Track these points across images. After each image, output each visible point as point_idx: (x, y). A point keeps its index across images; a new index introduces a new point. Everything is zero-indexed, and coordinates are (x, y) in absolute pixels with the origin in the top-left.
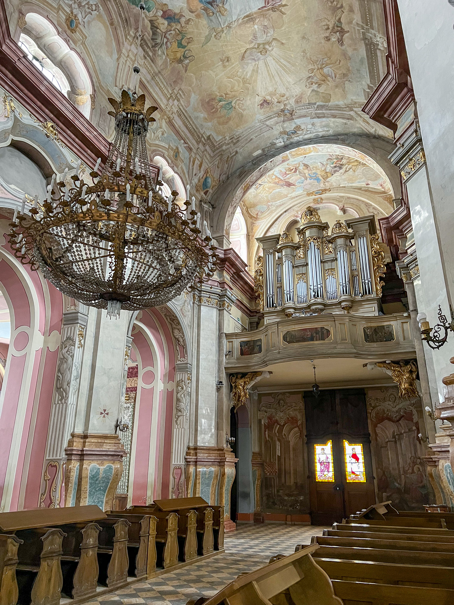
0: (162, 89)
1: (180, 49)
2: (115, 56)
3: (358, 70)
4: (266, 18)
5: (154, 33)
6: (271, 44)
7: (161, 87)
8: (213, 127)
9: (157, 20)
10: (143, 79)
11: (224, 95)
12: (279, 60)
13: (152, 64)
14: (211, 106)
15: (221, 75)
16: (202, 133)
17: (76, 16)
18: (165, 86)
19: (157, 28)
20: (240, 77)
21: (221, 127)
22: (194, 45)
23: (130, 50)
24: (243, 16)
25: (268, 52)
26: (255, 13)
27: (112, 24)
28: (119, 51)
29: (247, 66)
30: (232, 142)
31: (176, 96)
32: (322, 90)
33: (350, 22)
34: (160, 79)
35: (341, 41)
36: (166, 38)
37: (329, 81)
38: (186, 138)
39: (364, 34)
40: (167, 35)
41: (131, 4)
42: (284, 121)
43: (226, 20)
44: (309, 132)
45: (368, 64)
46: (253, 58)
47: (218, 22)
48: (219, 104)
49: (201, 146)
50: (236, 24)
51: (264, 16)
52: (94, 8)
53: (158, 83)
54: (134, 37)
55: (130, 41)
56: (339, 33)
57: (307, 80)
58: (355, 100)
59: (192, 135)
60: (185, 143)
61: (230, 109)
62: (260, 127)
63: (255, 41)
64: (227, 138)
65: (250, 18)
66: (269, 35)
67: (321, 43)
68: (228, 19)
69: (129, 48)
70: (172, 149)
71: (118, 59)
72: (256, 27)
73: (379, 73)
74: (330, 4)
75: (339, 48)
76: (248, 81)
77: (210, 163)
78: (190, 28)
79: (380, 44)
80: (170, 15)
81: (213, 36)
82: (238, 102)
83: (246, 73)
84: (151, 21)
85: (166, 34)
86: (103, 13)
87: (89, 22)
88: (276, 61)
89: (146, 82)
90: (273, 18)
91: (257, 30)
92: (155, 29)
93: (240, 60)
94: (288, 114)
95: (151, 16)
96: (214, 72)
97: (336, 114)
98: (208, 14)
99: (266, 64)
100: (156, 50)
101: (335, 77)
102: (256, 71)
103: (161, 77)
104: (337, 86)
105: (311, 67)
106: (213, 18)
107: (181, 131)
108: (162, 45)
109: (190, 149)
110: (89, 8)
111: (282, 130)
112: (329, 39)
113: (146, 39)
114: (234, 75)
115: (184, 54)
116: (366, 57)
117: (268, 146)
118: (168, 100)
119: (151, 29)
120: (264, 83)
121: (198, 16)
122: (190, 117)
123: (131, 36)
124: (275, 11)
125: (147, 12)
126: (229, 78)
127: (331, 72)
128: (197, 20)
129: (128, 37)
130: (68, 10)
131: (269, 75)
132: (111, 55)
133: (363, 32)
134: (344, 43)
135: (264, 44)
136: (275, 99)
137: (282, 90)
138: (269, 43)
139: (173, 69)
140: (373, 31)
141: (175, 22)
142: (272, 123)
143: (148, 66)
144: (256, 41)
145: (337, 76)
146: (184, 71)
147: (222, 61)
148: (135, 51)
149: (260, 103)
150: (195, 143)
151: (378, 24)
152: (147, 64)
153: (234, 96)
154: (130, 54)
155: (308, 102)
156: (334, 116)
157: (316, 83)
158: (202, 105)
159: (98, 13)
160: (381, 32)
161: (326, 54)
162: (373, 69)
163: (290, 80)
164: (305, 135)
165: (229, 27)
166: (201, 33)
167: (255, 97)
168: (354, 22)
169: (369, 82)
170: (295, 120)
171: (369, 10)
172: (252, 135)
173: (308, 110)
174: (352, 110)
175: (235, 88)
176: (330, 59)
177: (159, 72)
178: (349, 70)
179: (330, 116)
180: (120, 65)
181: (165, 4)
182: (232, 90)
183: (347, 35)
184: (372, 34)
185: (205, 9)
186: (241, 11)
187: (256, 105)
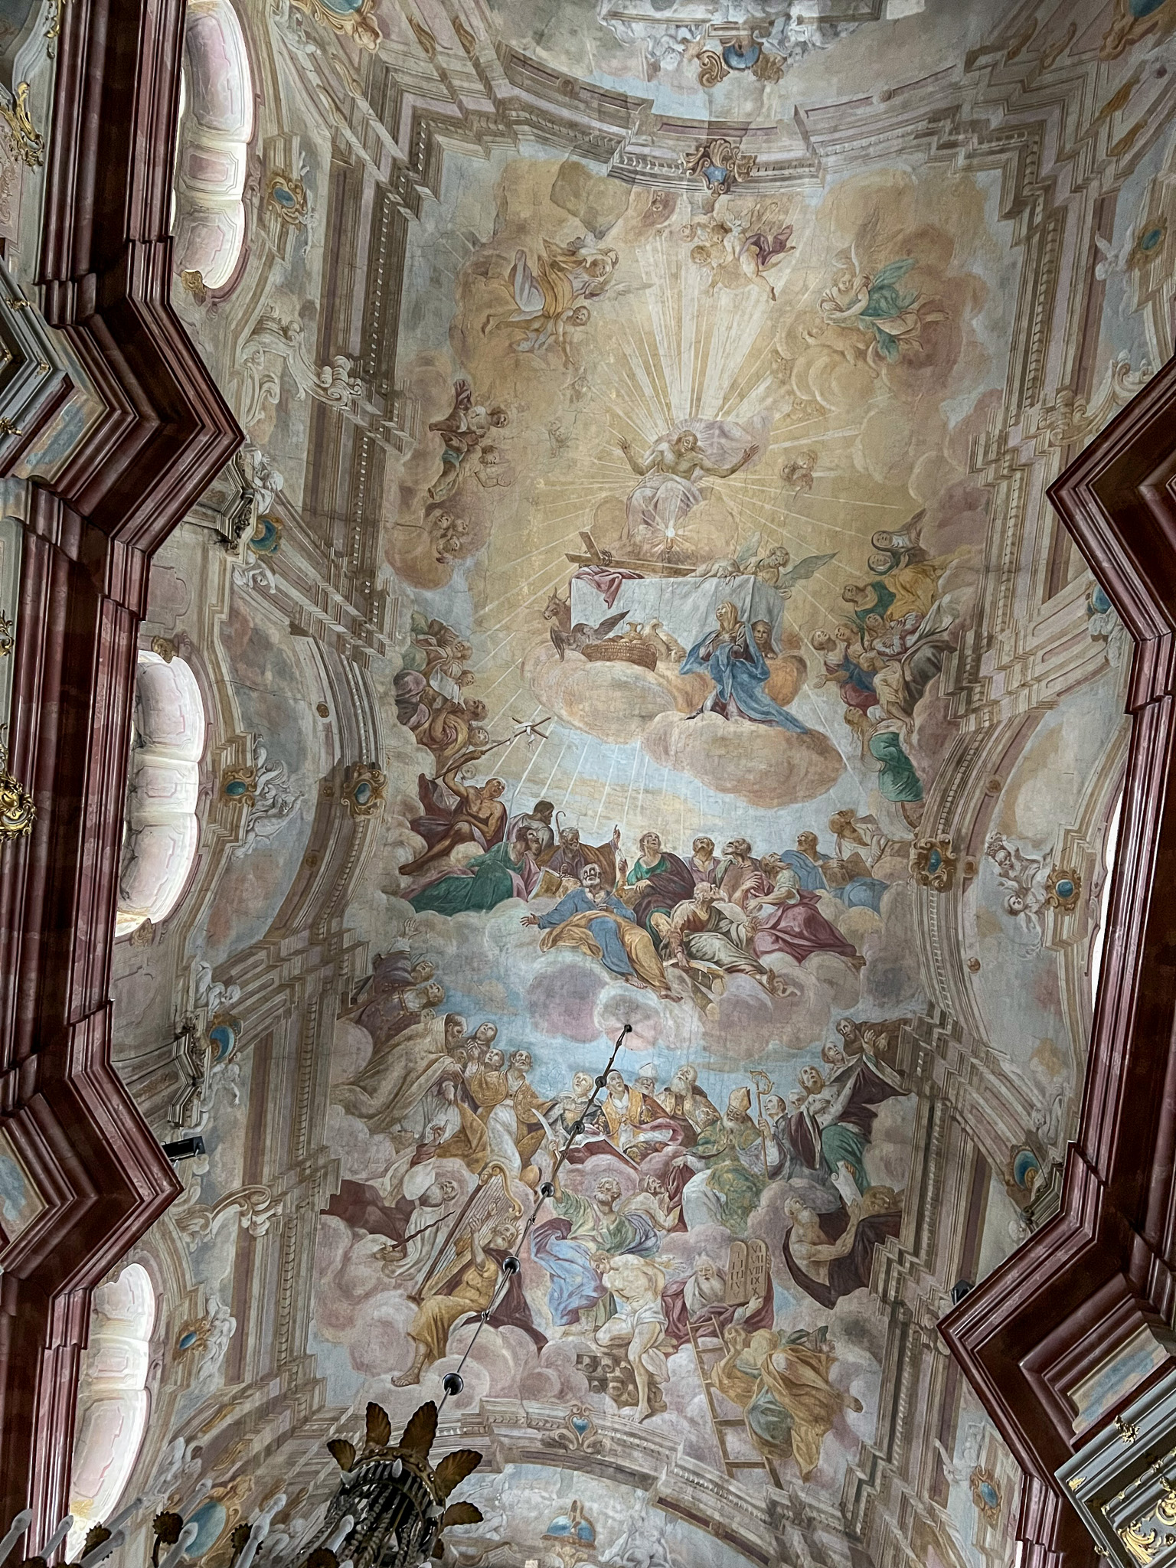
0: (1016, 516)
1: (892, 590)
2: (1049, 718)
3: (436, 281)
4: (635, 544)
5: (922, 678)
6: (653, 461)
7: (1016, 525)
8: (977, 243)
9: (893, 704)
10: (1040, 592)
11: (870, 360)
12: (657, 395)
13: (987, 606)
14: (928, 341)
15: (838, 434)
16: (1022, 248)
17: (1048, 888)
18: (1005, 518)
19: (906, 684)
20: (791, 392)
21: (952, 229)
22: (851, 575)
23: (1010, 693)
24: (688, 578)
25: (675, 437)
26: (654, 571)
27: (996, 787)
28: (1031, 719)
29: (751, 422)
30: (955, 130)
31: (1001, 454)
32: (573, 229)
33: (420, 456)
34: (1001, 547)
35: (462, 401)
36: (903, 644)
37: (539, 258)
38: (1082, 272)
39: (388, 414)
40: (897, 649)
41: (921, 783)
42: (745, 129)
43: (734, 591)
44: (684, 33)
45: (399, 302)
46: (723, 441)
47: (757, 599)
48: (903, 329)
49: (1062, 195)
50: (716, 567)
51: (636, 553)
52: (1001, 855)
53: (1013, 544)
54: (975, 711)
55: (991, 713)
56: (458, 427)
57: (602, 287)
58: (475, 154)
59: (1054, 269)
60: (1096, 254)
61: (881, 288)
62: (834, 142)
63: (694, 489)
64: (961, 161)
65: (675, 564)
66: (648, 492)
67: (521, 409)
68: (728, 590)
69: (1005, 702)
70: (1145, 279)
71: (1051, 705)
72: (670, 533)
73: (369, 266)
74: (459, 522)
75: (474, 378)
76: (775, 366)
77: (1084, 77)
78: (831, 624)
79: (345, 377)
80: (855, 690)
81: (789, 568)
82: (843, 301)
83: (763, 399)
84: (908, 711)
85: (899, 654)
86: (992, 825)
87: (1037, 844)
88: (666, 396)
89: (1042, 576)
90: (616, 535)
91: (672, 523)
92: (913, 686)
93: (761, 451)
94: (717, 161)
95: (900, 723)
96: (850, 457)
97: (560, 98)
98: (769, 632)
99: (699, 399)
100: (951, 633)
101: (515, 268)
102: (737, 391)
103: (995, 551)
104: (522, 228)
105: (577, 334)
106: (762, 616)
107: (1076, 317)
108: (927, 636)
109: (1103, 210)
110: (1012, 866)
111: (768, 90)
112: (492, 414)
113: (952, 680)
114: (804, 410)
115: (891, 568)
116: (401, 327)
117: (853, 25)
118: (1027, 466)
119: (921, 694)
120: (733, 332)
121: (794, 641)
122: (1014, 349)
123: (979, 722)
124: (605, 553)
125: (901, 738)
126: (822, 411)
127: (522, 290)
128: (802, 634)
129: (987, 724)
130: (1050, 915)
131: (706, 356)
132: (1054, 733)
133: (391, 420)
134: (453, 391)
135: (674, 470)
136: (729, 249)
137: (694, 277)
138: (659, 465)
139: (947, 548)
140: (359, 420)
141: (857, 666)
142: (786, 141)
143: (1000, 612)
144: (689, 490)
145: (507, 273)
146: (926, 519)
147: (807, 479)
148: (999, 678)
149: (782, 255)
150: (1072, 219)
151: (337, 441)
152: (1000, 620)
153: (844, 330)
154: (1016, 684)
155: (636, 189)
156: (569, 87)
157: (580, 262)
158: (951, 362)
159: (1004, 838)
160: (335, 416)
161: (517, 364)
162: (386, 284)
163: (653, 308)
164: (699, 23)
165: (737, 568)
166: (814, 594)
167: (783, 292)
168: (409, 456)
169: (413, 226)
170: (705, 116)
171: (354, 489)
172: (876, 118)
173: (646, 151)
174: (499, 103)
175: (822, 360)
176: (510, 345)
177: (988, 570)
178: (466, 286)
179: (584, 95)
180: (1058, 686)
181: (849, 722)
182: (837, 358)
183: (439, 417)
184: (365, 412)
185: (767, 647)
186: (686, 596)
187: (797, 253)
